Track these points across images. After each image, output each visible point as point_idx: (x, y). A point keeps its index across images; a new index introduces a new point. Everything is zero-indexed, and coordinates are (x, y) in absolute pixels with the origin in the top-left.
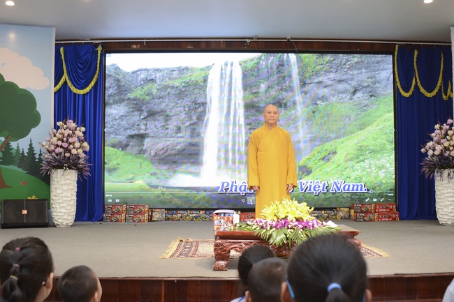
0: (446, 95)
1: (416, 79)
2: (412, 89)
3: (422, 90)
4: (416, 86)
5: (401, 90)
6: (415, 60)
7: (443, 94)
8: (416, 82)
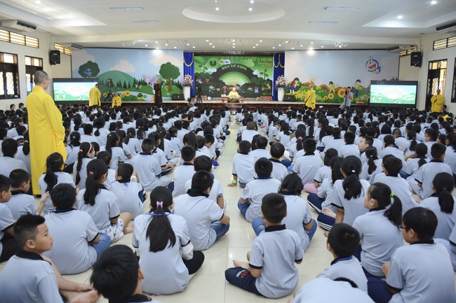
2: (278, 66)
3: (281, 66)
5: (275, 66)
6: (279, 57)
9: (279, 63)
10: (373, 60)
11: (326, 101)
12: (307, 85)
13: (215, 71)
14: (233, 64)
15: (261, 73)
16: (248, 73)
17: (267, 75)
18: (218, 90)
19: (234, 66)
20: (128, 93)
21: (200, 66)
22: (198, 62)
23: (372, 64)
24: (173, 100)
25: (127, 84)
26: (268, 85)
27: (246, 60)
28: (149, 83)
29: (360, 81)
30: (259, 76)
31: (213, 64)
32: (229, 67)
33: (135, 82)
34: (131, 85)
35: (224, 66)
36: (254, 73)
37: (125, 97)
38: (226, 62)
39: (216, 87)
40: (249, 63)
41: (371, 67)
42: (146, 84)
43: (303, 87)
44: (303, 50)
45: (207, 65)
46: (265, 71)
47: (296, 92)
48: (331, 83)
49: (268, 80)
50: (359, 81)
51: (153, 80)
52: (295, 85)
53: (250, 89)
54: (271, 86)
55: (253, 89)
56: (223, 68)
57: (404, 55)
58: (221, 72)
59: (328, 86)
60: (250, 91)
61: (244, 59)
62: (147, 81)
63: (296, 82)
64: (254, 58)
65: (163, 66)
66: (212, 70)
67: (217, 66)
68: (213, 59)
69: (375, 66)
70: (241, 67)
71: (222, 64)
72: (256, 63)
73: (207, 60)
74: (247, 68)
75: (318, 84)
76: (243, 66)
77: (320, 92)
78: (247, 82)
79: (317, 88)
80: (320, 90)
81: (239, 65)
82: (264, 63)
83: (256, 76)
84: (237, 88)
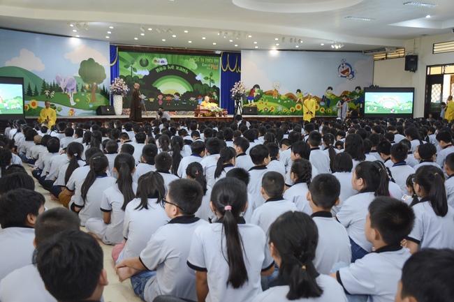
2: (227, 69)
3: (230, 69)
5: (223, 69)
6: (228, 58)
9: (228, 66)
10: (347, 64)
11: (292, 114)
12: (270, 93)
13: (147, 73)
14: (170, 65)
15: (206, 78)
16: (190, 77)
17: (212, 81)
18: (152, 100)
19: (173, 67)
20: (34, 104)
21: (127, 67)
22: (124, 60)
23: (345, 69)
24: (98, 114)
25: (33, 89)
26: (214, 94)
27: (187, 60)
28: (65, 89)
29: (332, 89)
30: (204, 82)
31: (144, 64)
32: (165, 68)
33: (45, 86)
34: (39, 91)
35: (158, 67)
36: (197, 78)
37: (30, 109)
38: (161, 61)
39: (149, 96)
40: (191, 64)
41: (343, 72)
42: (59, 90)
43: (264, 96)
44: (263, 50)
45: (136, 64)
46: (211, 76)
47: (256, 103)
48: (299, 91)
49: (214, 87)
50: (330, 88)
51: (71, 85)
52: (255, 94)
53: (192, 99)
54: (218, 95)
55: (197, 99)
56: (157, 70)
57: (383, 59)
58: (155, 75)
59: (295, 95)
60: (192, 102)
61: (184, 59)
62: (62, 86)
63: (256, 90)
64: (198, 58)
65: (84, 63)
66: (143, 73)
67: (150, 67)
68: (144, 57)
69: (347, 70)
70: (181, 69)
71: (156, 64)
72: (199, 64)
73: (135, 58)
74: (189, 70)
75: (283, 92)
76: (183, 67)
77: (285, 102)
78: (190, 90)
79: (282, 98)
80: (285, 100)
81: (178, 66)
82: (209, 65)
83: (200, 82)
84: (177, 98)
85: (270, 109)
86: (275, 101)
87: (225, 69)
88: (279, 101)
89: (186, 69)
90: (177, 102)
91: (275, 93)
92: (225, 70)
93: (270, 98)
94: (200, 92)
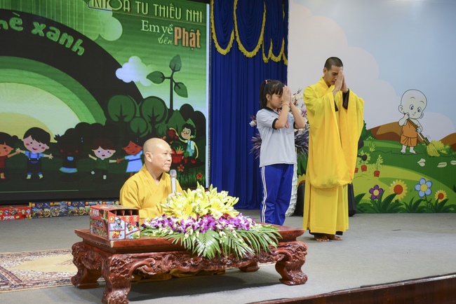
0: (267, 56)
1: (235, 33)
2: (230, 46)
3: (241, 48)
4: (235, 41)
5: (217, 45)
6: (235, 8)
7: (264, 54)
8: (235, 37)
9: (234, 35)
12: (392, 134)
15: (156, 77)
16: (91, 68)
17: (178, 88)
19: (16, 23)
26: (186, 135)
30: (147, 89)
46: (174, 68)
49: (187, 109)
53: (102, 154)
54: (199, 139)
55: (120, 154)
60: (101, 166)
70: (54, 36)
72: (128, 20)
74: (87, 43)
76: (64, 29)
77: (442, 165)
78: (91, 121)
79: (431, 150)
80: (443, 157)
81: (42, 20)
82: (169, 30)
83: (131, 89)
84: (36, 149)
85: (389, 191)
86: (407, 162)
87: (224, 46)
88: (422, 162)
89: (76, 35)
90: (36, 165)
91: (409, 132)
92: (223, 52)
93: (391, 151)
94: (134, 128)
